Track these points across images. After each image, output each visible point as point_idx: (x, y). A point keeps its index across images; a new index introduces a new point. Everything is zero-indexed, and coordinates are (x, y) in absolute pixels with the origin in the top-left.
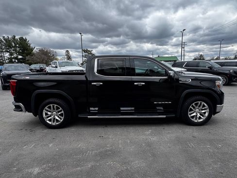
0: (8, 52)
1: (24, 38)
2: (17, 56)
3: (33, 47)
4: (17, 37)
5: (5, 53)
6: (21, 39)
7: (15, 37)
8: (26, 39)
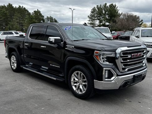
0: (98, 19)
1: (114, 4)
2: (105, 23)
3: (121, 13)
4: (108, 5)
5: (96, 21)
6: (111, 6)
7: (106, 4)
8: (115, 6)
